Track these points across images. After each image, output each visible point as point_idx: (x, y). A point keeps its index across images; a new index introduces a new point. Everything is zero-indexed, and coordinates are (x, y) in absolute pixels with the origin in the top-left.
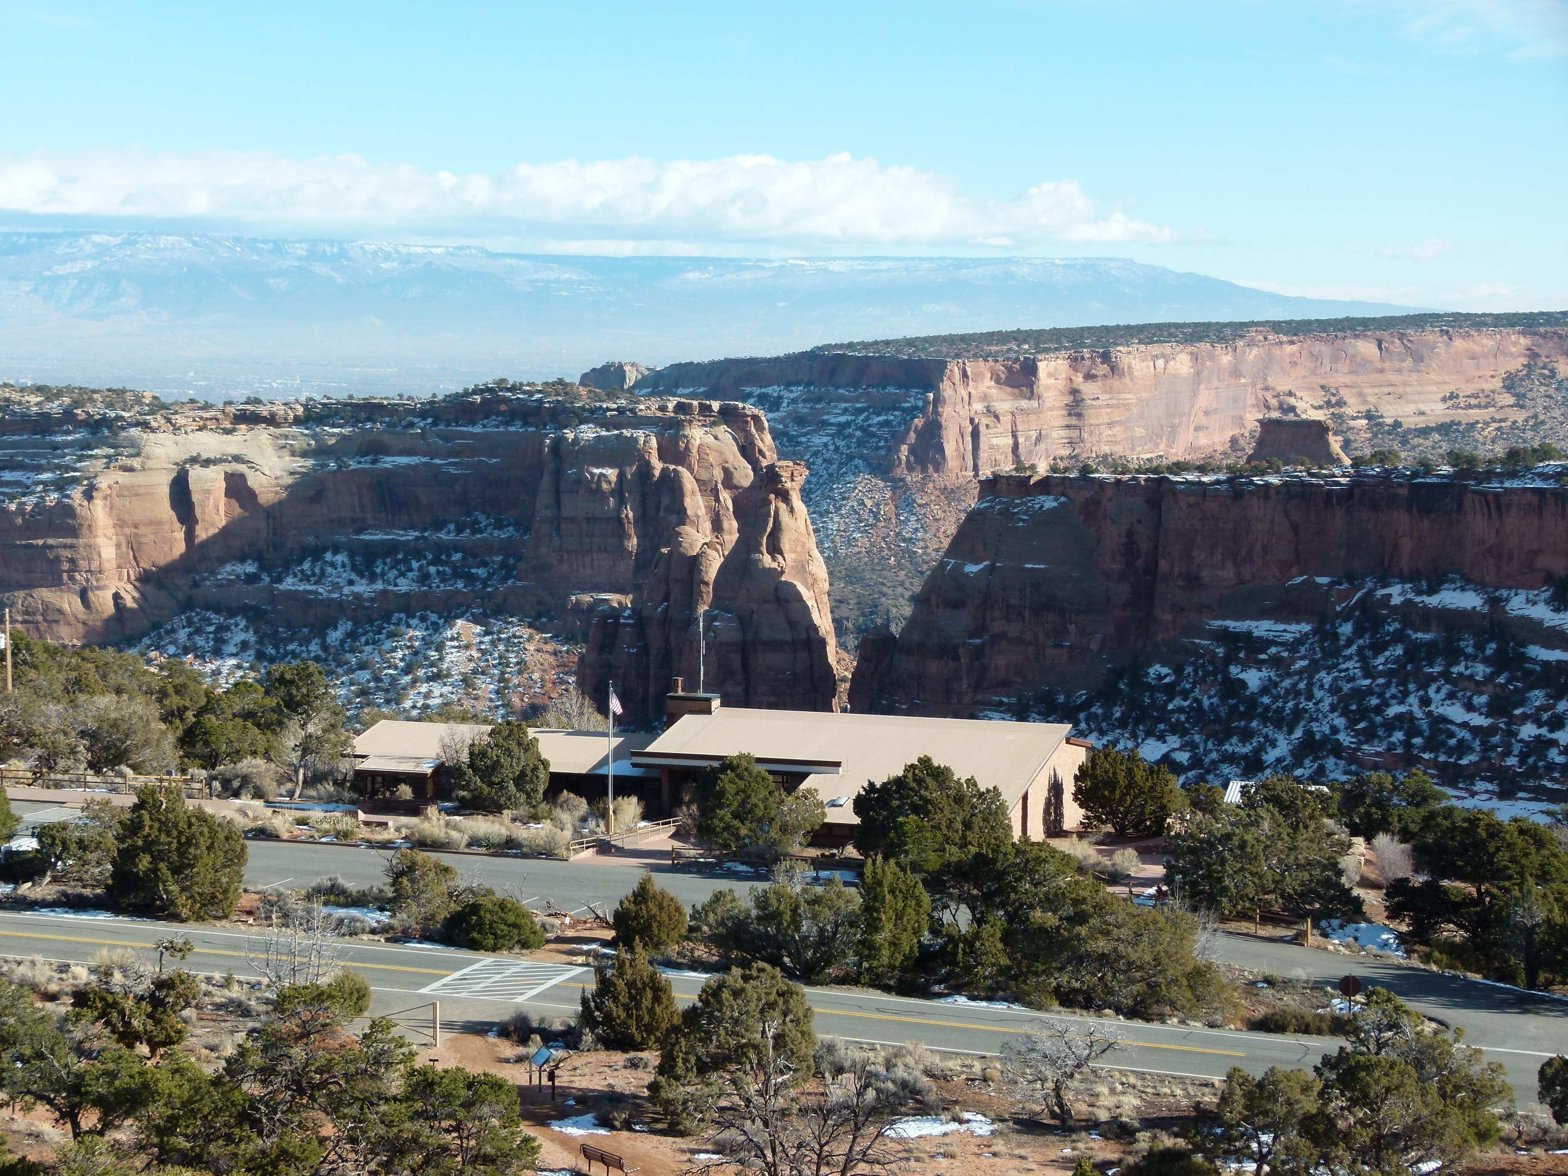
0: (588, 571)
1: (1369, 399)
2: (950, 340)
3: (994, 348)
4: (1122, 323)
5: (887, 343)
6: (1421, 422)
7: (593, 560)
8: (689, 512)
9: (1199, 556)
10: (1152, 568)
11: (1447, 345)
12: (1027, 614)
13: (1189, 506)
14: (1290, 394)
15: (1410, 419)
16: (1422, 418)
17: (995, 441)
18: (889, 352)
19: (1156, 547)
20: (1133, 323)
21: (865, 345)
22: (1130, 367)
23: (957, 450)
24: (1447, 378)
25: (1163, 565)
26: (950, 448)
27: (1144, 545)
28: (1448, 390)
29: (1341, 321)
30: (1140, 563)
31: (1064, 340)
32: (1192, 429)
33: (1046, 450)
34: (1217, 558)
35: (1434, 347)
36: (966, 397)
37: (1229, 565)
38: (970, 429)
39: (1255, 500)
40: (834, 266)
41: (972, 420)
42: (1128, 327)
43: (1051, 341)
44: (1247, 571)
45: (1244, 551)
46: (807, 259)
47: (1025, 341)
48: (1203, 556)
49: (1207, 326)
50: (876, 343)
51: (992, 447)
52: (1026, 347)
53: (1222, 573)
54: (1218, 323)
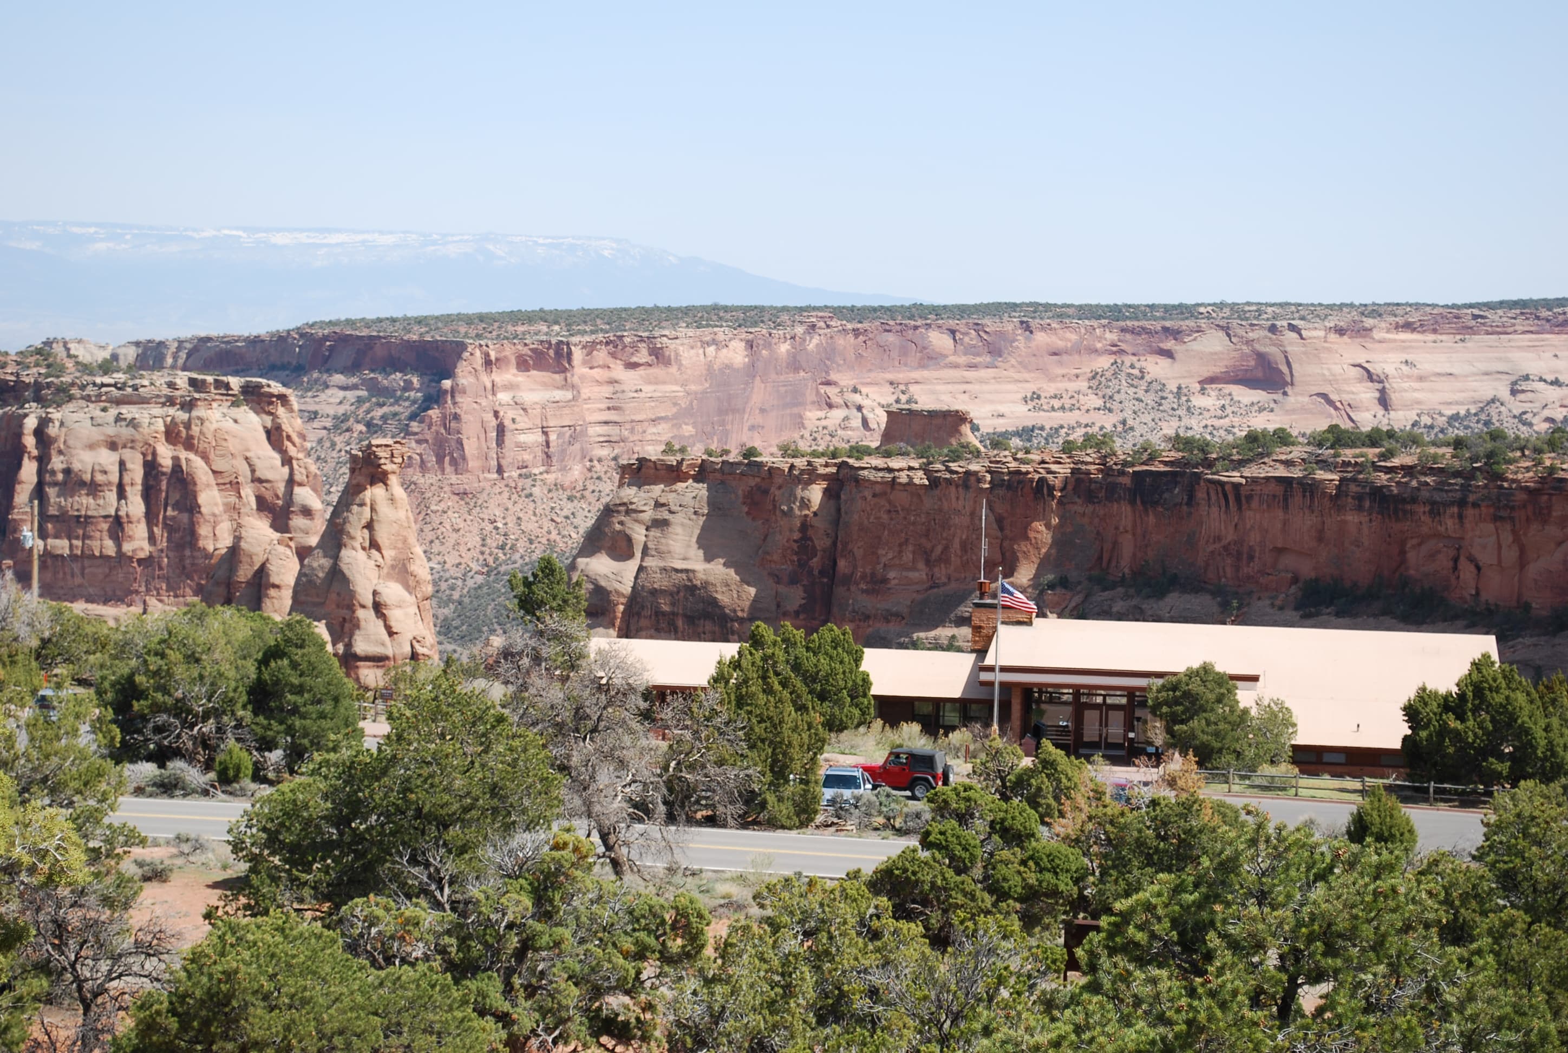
0: (78, 580)
1: (943, 397)
2: (469, 320)
3: (520, 329)
4: (663, 303)
5: (394, 320)
6: (1002, 425)
7: (83, 569)
8: (203, 510)
9: (886, 555)
10: (830, 569)
11: (1027, 338)
12: (680, 623)
13: (874, 496)
14: (855, 390)
15: (989, 422)
16: (1001, 421)
17: (522, 438)
18: (397, 333)
19: (834, 544)
20: (674, 305)
21: (368, 324)
22: (677, 355)
23: (479, 448)
24: (1027, 376)
25: (842, 564)
26: (470, 448)
27: (821, 542)
28: (1030, 388)
29: (909, 308)
30: (815, 562)
31: (599, 321)
32: (746, 429)
33: (582, 449)
34: (908, 556)
35: (1015, 340)
36: (489, 385)
37: (921, 565)
38: (494, 423)
39: (953, 489)
40: (279, 239)
41: (496, 414)
42: (669, 309)
43: (585, 322)
44: (941, 573)
45: (939, 549)
46: (244, 229)
47: (557, 323)
48: (890, 555)
49: (761, 309)
50: (380, 320)
51: (520, 446)
52: (556, 328)
53: (914, 575)
54: (772, 307)
